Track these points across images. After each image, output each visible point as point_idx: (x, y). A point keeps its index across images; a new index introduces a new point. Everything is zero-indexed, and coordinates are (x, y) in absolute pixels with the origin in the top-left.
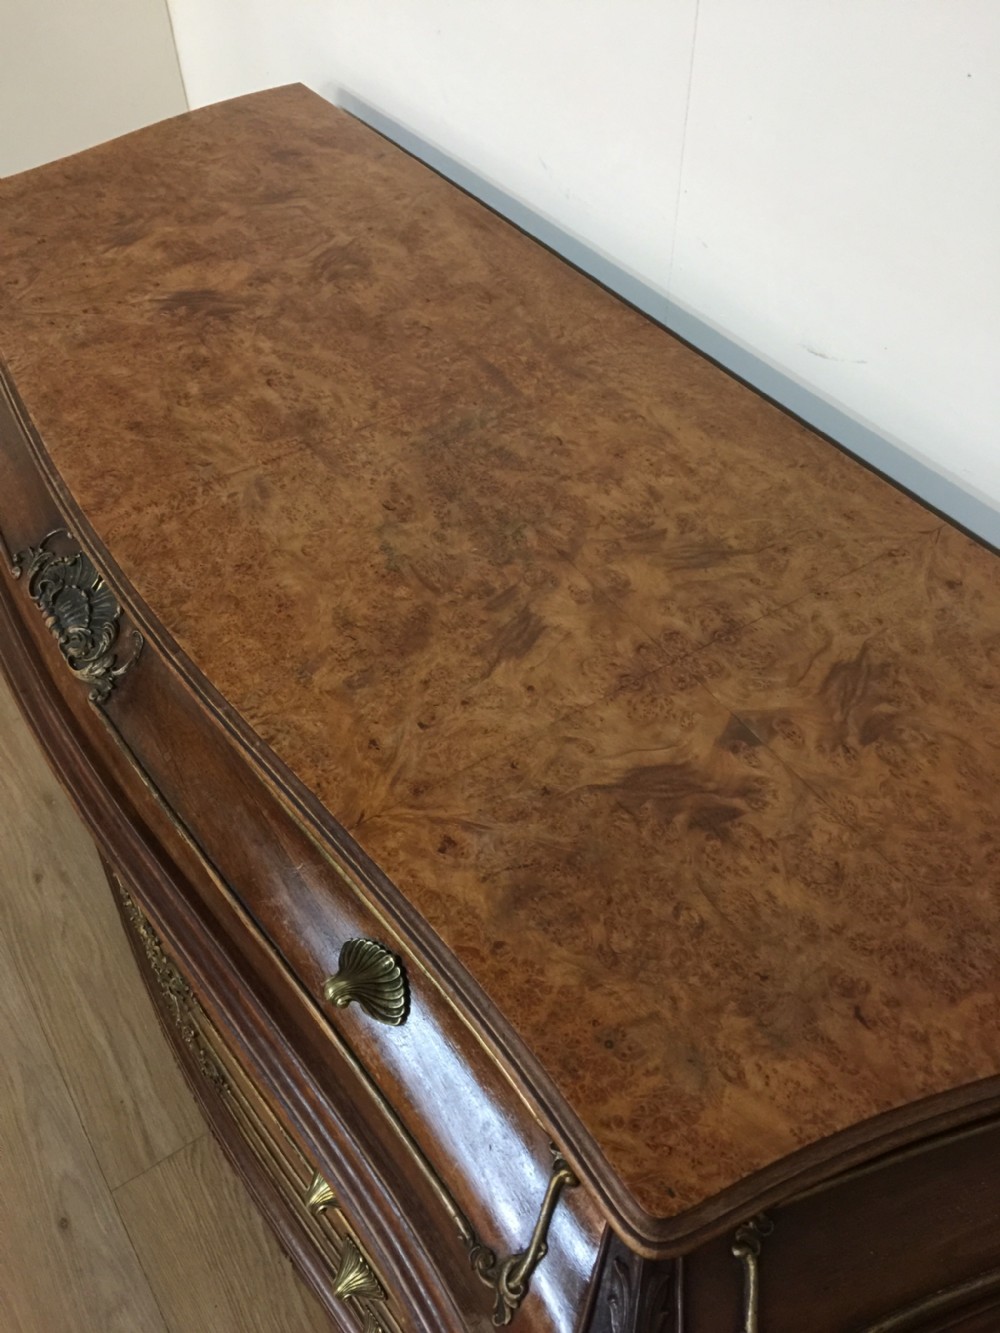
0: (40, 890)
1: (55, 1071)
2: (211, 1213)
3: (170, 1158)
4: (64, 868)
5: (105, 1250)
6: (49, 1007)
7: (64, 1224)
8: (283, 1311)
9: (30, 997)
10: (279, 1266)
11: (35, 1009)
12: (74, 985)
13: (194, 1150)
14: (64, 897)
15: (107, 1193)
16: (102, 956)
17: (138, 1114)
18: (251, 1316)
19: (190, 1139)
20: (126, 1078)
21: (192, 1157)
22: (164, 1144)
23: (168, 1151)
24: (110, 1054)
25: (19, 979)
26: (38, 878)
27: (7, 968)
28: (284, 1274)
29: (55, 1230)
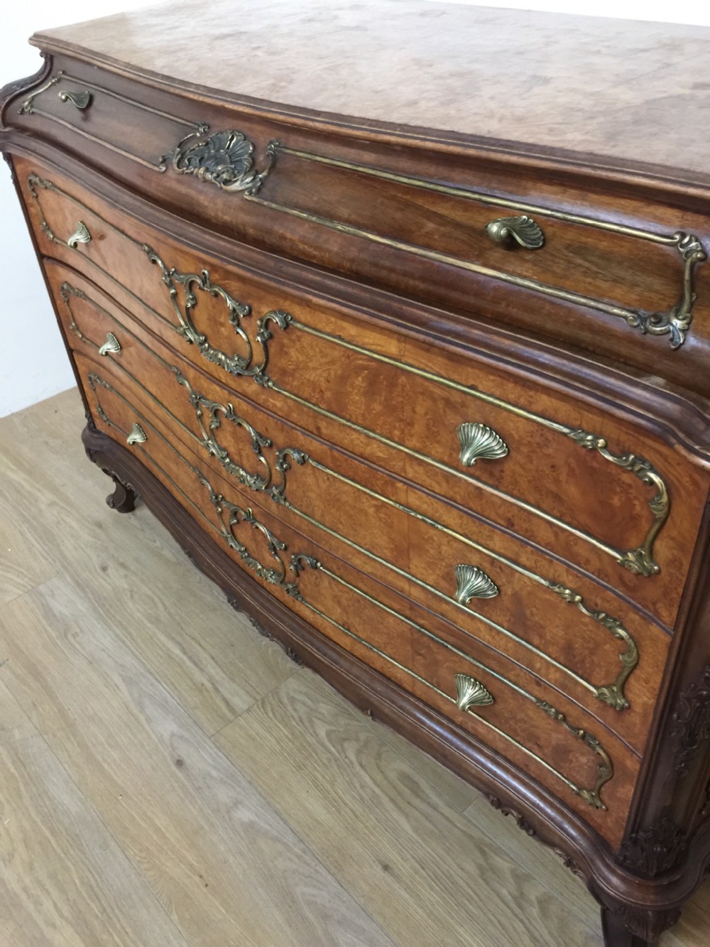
0: (108, 575)
1: (148, 675)
2: (287, 737)
3: (248, 711)
4: (121, 560)
5: (214, 773)
6: (134, 640)
7: (180, 763)
8: (357, 785)
9: (117, 636)
10: (346, 760)
11: (123, 642)
12: (149, 625)
13: (263, 703)
14: (126, 576)
15: (208, 740)
16: (164, 605)
17: (216, 689)
18: (335, 792)
19: (259, 698)
20: (202, 670)
21: (263, 707)
22: (240, 702)
23: (245, 707)
24: (185, 658)
25: (106, 627)
26: (104, 569)
27: (96, 622)
28: (352, 764)
29: (174, 768)
